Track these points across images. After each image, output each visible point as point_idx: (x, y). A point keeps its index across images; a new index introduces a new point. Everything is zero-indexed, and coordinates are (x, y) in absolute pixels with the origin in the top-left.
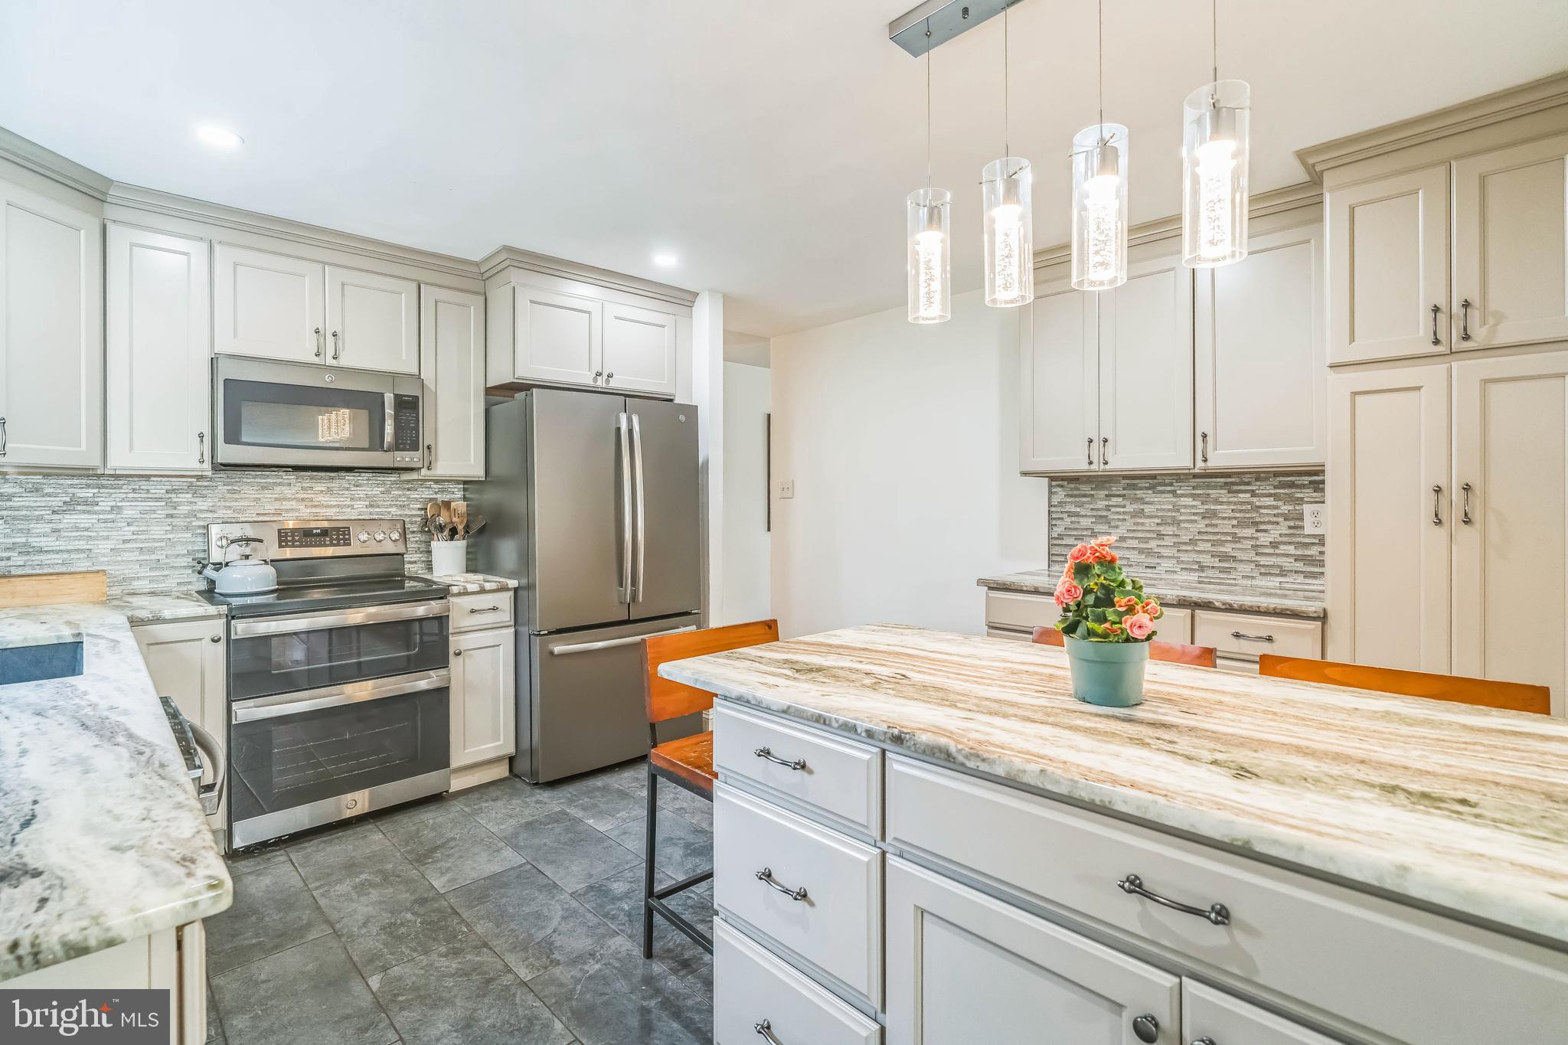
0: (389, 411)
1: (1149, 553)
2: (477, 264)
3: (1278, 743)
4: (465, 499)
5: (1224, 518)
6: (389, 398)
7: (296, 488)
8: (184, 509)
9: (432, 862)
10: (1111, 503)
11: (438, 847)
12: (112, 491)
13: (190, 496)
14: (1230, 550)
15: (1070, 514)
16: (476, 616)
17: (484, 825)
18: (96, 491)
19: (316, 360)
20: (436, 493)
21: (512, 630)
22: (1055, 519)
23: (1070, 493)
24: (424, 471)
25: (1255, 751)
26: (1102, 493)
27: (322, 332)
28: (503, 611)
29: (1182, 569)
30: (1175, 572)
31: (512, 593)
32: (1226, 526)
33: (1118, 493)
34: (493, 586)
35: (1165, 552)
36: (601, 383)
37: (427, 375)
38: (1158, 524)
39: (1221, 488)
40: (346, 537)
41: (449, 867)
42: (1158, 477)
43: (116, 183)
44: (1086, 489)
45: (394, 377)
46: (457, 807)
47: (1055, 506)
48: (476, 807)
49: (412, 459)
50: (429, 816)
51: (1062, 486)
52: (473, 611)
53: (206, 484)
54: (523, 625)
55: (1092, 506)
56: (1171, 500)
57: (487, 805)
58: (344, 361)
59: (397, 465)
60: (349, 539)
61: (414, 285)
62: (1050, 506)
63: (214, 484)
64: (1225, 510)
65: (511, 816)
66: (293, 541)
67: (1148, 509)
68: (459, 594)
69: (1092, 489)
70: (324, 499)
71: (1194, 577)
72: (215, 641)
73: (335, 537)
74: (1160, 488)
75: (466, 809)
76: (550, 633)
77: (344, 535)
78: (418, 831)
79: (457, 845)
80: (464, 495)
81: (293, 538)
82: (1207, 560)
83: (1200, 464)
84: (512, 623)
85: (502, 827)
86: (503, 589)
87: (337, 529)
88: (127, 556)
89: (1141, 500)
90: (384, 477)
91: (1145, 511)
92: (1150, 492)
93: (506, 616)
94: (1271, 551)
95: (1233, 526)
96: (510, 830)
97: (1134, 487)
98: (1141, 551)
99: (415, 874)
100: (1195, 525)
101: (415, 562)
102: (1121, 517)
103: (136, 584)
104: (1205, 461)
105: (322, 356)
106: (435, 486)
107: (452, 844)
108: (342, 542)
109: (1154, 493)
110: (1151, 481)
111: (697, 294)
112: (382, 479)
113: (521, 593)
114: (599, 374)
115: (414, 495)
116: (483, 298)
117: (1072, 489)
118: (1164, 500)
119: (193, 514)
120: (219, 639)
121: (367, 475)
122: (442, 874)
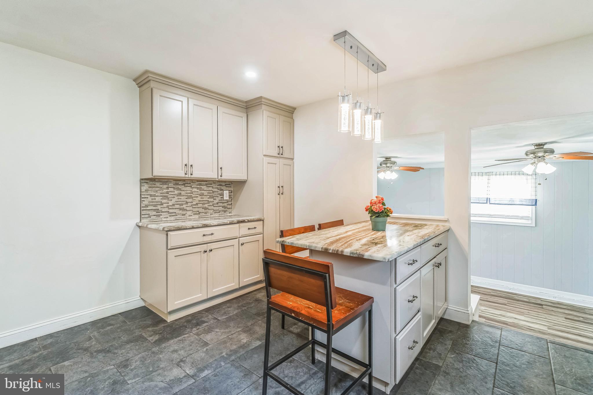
1: (183, 209)
5: (205, 196)
10: (168, 190)
14: (207, 206)
15: (151, 196)
22: (143, 198)
23: (151, 186)
26: (165, 186)
29: (194, 214)
30: (191, 215)
32: (206, 198)
33: (171, 186)
35: (188, 208)
38: (186, 198)
39: (205, 185)
42: (186, 181)
44: (158, 184)
47: (143, 192)
51: (147, 183)
55: (161, 192)
56: (190, 189)
62: (141, 192)
64: (205, 193)
67: (183, 193)
69: (161, 185)
71: (197, 217)
74: (186, 185)
82: (201, 210)
83: (219, 177)
89: (180, 189)
91: (182, 193)
92: (183, 186)
94: (217, 205)
95: (208, 198)
97: (177, 184)
98: (180, 209)
100: (197, 198)
102: (173, 196)
104: (221, 176)
109: (185, 186)
110: (183, 182)
117: (151, 184)
118: (188, 189)
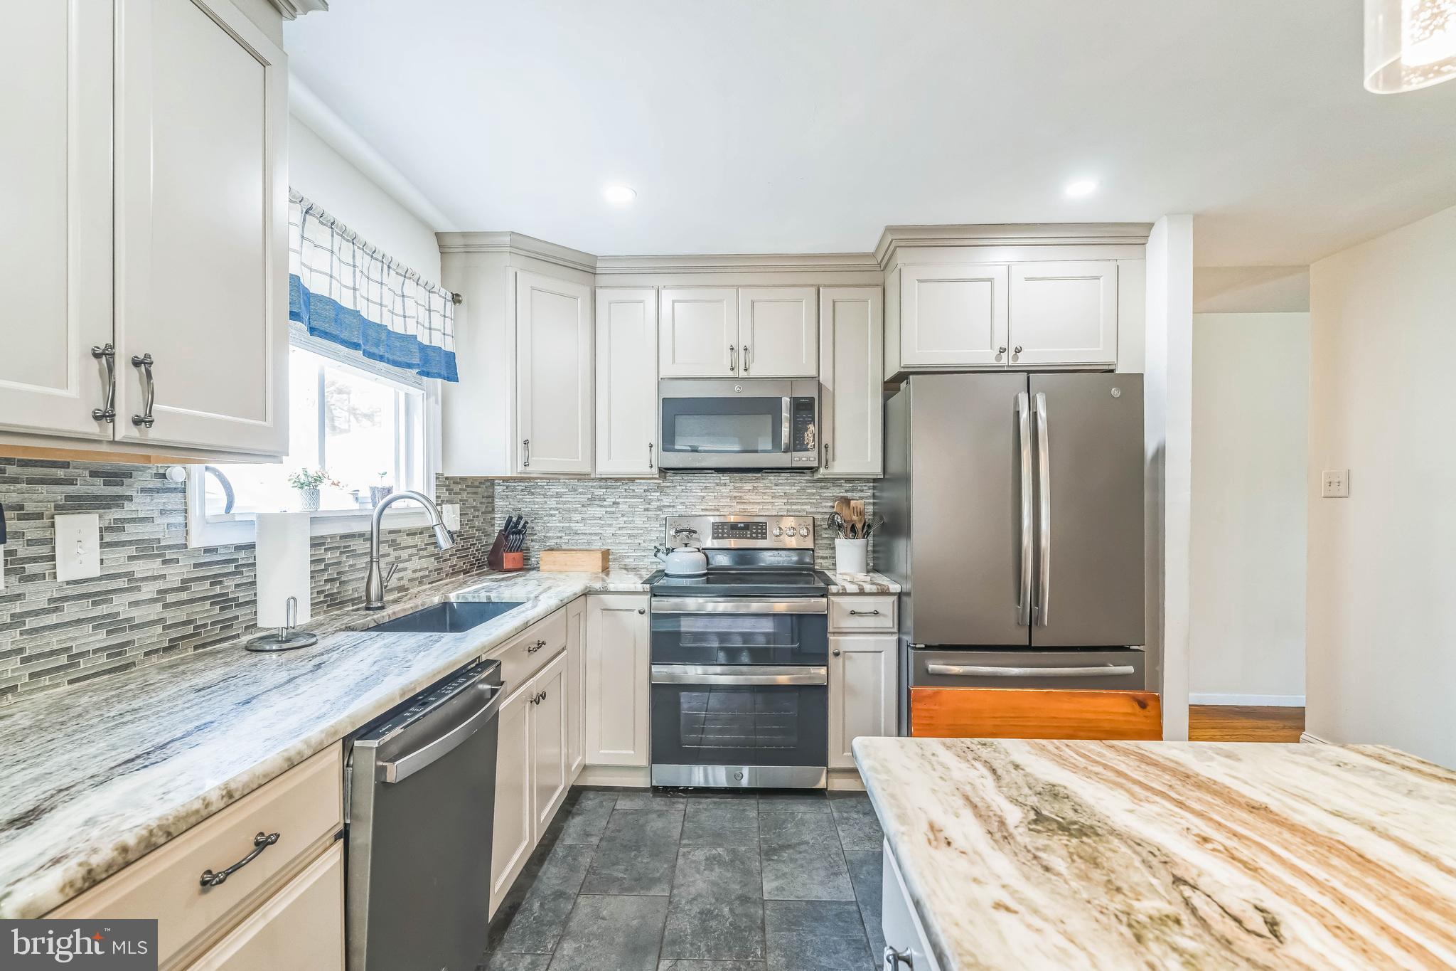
0: (786, 414)
2: (873, 255)
4: (874, 496)
6: (786, 401)
7: (729, 488)
8: (655, 504)
9: (776, 860)
11: (789, 847)
12: (613, 490)
13: (658, 494)
16: (857, 618)
17: (841, 838)
18: (605, 490)
19: (731, 374)
20: (847, 491)
21: (895, 637)
24: (822, 470)
27: (736, 348)
28: (884, 616)
31: (895, 598)
34: (874, 589)
36: (1005, 360)
37: (825, 378)
40: (764, 531)
41: (786, 873)
43: (599, 258)
45: (793, 380)
46: (831, 808)
48: (845, 815)
49: (808, 459)
50: (802, 809)
52: (853, 613)
53: (668, 484)
54: (906, 633)
57: (856, 816)
58: (753, 373)
59: (795, 465)
60: (766, 533)
61: (814, 290)
63: (674, 485)
65: (870, 839)
66: (723, 533)
68: (838, 594)
70: (751, 497)
72: (642, 613)
73: (754, 531)
75: (836, 815)
76: (927, 647)
77: (762, 529)
78: (784, 821)
79: (806, 851)
80: (874, 493)
81: (723, 531)
84: (895, 630)
85: (857, 848)
86: (884, 592)
87: (757, 524)
88: (622, 539)
90: (800, 476)
93: (889, 622)
96: (861, 855)
99: (756, 866)
101: (826, 558)
103: (627, 561)
105: (736, 370)
106: (845, 485)
107: (803, 847)
108: (760, 535)
111: (1151, 225)
112: (798, 478)
113: (904, 599)
114: (1002, 350)
115: (827, 493)
116: (880, 290)
119: (660, 508)
120: (644, 612)
121: (786, 475)
122: (777, 878)
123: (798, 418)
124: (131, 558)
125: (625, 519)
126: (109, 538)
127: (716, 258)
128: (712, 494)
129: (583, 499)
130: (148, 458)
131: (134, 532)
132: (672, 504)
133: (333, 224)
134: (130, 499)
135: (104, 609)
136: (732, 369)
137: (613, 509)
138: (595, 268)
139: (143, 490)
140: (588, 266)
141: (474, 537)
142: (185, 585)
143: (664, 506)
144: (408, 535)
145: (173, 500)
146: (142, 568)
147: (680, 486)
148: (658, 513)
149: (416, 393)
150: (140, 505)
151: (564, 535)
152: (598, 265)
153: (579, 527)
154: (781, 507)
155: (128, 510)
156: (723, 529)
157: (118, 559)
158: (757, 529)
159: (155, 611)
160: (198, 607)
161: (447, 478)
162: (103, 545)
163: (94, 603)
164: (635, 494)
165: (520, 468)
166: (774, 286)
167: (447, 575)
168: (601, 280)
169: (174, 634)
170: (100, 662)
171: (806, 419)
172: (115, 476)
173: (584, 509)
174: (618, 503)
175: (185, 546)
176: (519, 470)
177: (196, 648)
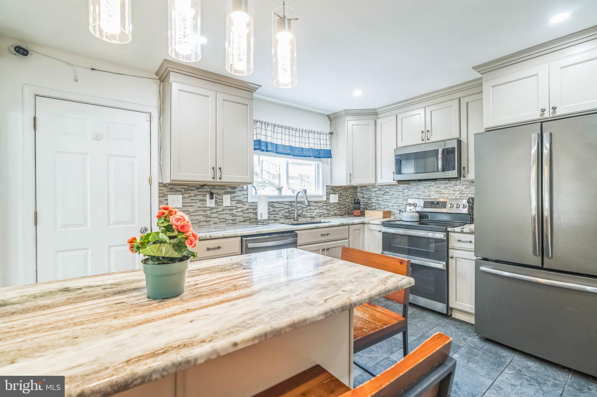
0: (440, 156)
3: (60, 306)
6: (440, 151)
16: (462, 243)
19: (423, 142)
24: (462, 179)
25: (68, 299)
27: (424, 132)
28: (473, 243)
34: (468, 231)
37: (463, 138)
40: (445, 205)
45: (445, 142)
49: (453, 174)
50: (431, 318)
52: (459, 241)
53: (411, 187)
59: (446, 177)
61: (458, 100)
63: (413, 187)
68: (452, 232)
70: (444, 191)
72: (379, 232)
76: (483, 259)
81: (428, 205)
87: (442, 202)
88: (395, 207)
103: (397, 215)
105: (425, 140)
108: (443, 207)
114: (543, 110)
119: (408, 196)
120: (381, 232)
123: (448, 157)
124: (236, 203)
125: (396, 200)
126: (232, 199)
127: (415, 98)
128: (427, 190)
129: (383, 192)
130: (240, 185)
131: (237, 198)
132: (412, 194)
133: (282, 126)
134: (236, 192)
135: (232, 212)
136: (423, 140)
137: (392, 196)
138: (377, 112)
139: (239, 191)
140: (374, 113)
141: (346, 205)
142: (247, 209)
143: (410, 195)
144: (314, 203)
145: (245, 193)
146: (238, 205)
147: (415, 187)
148: (407, 198)
149: (320, 163)
150: (238, 193)
151: (377, 205)
152: (377, 111)
153: (381, 202)
154: (457, 195)
155: (236, 194)
156: (428, 204)
157: (234, 203)
158: (442, 204)
159: (241, 214)
160: (250, 214)
161: (332, 187)
162: (231, 200)
163: (230, 211)
164: (399, 190)
165: (349, 183)
166: (438, 103)
167: (332, 215)
168: (379, 116)
169: (245, 219)
170: (230, 221)
171: (452, 157)
172: (234, 188)
173: (383, 196)
174: (394, 194)
175: (247, 202)
176: (348, 184)
177: (250, 222)
